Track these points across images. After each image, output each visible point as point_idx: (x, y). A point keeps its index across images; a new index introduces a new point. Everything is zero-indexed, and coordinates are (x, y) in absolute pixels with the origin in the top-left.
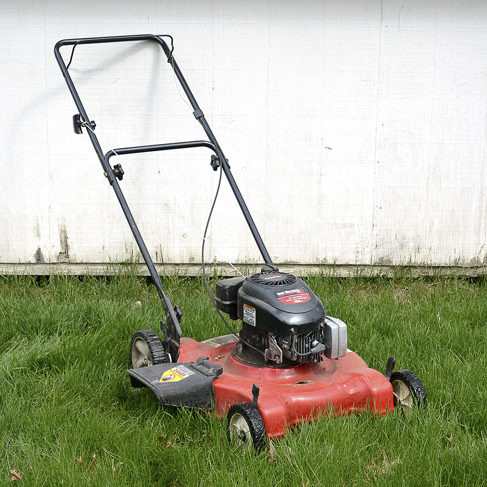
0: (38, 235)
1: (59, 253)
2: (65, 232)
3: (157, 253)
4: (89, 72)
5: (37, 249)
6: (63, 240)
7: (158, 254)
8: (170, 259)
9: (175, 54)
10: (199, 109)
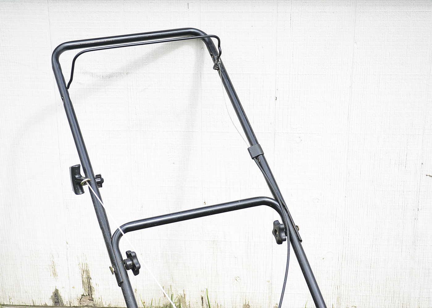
0: (55, 274)
1: (81, 296)
2: (87, 272)
3: (202, 298)
4: (110, 76)
5: (54, 291)
6: (86, 280)
7: (204, 300)
8: (219, 305)
9: (223, 58)
10: (257, 143)
